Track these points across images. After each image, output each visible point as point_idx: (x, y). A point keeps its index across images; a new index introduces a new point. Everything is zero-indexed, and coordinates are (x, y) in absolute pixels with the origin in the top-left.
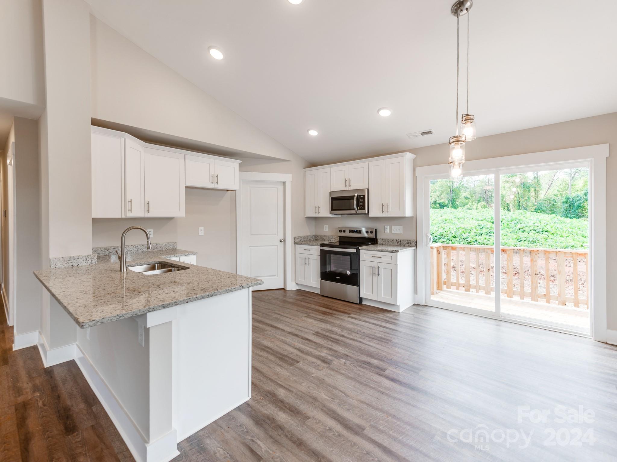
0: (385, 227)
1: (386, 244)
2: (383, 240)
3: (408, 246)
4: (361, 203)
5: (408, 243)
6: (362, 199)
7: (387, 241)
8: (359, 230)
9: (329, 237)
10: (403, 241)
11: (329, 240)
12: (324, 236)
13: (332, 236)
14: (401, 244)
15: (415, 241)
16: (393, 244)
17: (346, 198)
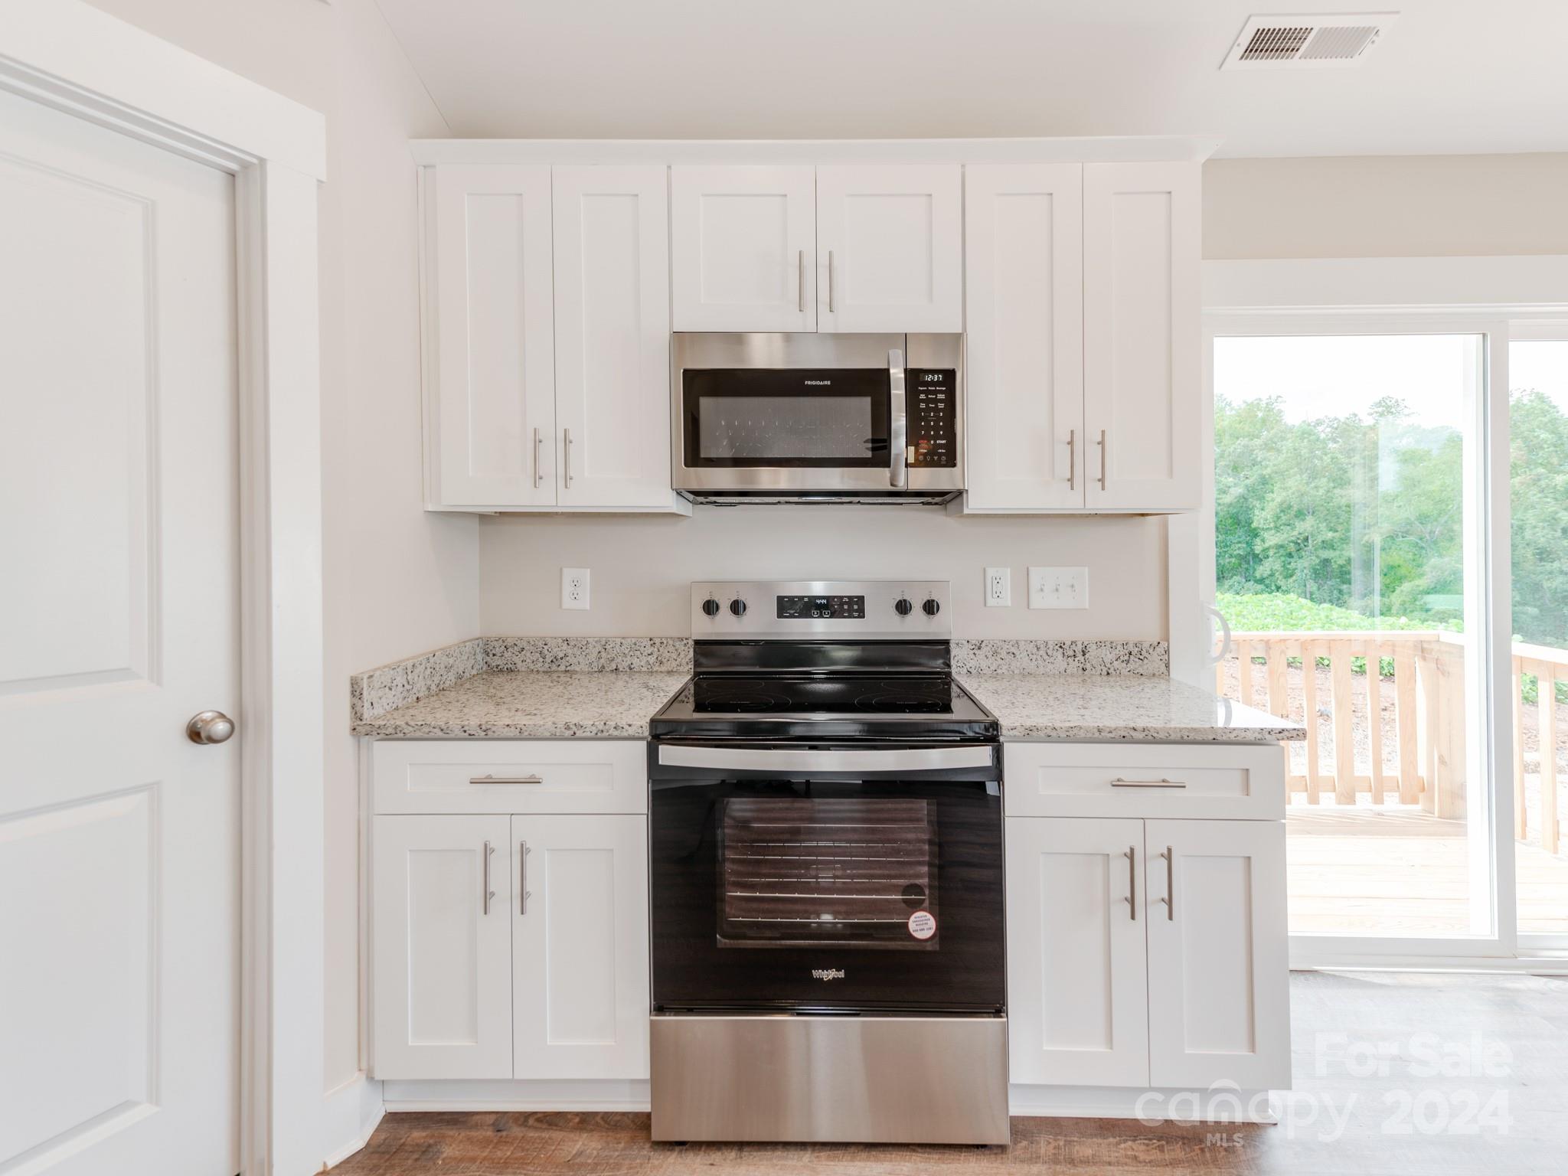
0: (991, 572)
1: (999, 671)
2: (979, 649)
3: (1124, 672)
4: (928, 422)
5: (1126, 658)
6: (936, 392)
7: (1004, 654)
8: (849, 597)
9: (607, 647)
10: (1094, 647)
11: (603, 667)
12: (566, 642)
13: (629, 640)
14: (1088, 666)
15: (1160, 650)
16: (1042, 670)
17: (814, 383)
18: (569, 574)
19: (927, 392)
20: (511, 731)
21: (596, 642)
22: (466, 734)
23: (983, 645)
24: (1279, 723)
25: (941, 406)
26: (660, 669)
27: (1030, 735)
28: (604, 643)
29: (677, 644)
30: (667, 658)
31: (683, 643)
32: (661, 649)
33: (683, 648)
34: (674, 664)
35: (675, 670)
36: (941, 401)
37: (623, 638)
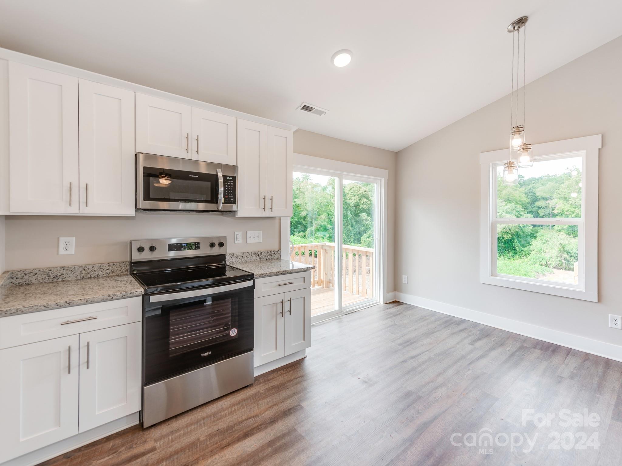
0: (236, 233)
1: (238, 262)
2: (233, 256)
3: (271, 259)
4: (228, 191)
5: (271, 255)
6: (230, 183)
7: (240, 257)
8: (194, 243)
9: (86, 268)
10: (263, 253)
11: (83, 277)
12: (62, 269)
13: (97, 265)
14: (262, 258)
15: (279, 252)
16: (250, 260)
17: (192, 176)
18: (63, 240)
19: (228, 182)
20: (82, 302)
21: (80, 267)
22: (58, 306)
23: (234, 255)
24: (310, 266)
25: (232, 186)
26: (112, 275)
27: (261, 276)
28: (84, 267)
29: (121, 264)
30: (116, 270)
31: (124, 264)
32: (113, 267)
33: (124, 266)
34: (119, 272)
35: (120, 274)
36: (232, 185)
37: (94, 264)
